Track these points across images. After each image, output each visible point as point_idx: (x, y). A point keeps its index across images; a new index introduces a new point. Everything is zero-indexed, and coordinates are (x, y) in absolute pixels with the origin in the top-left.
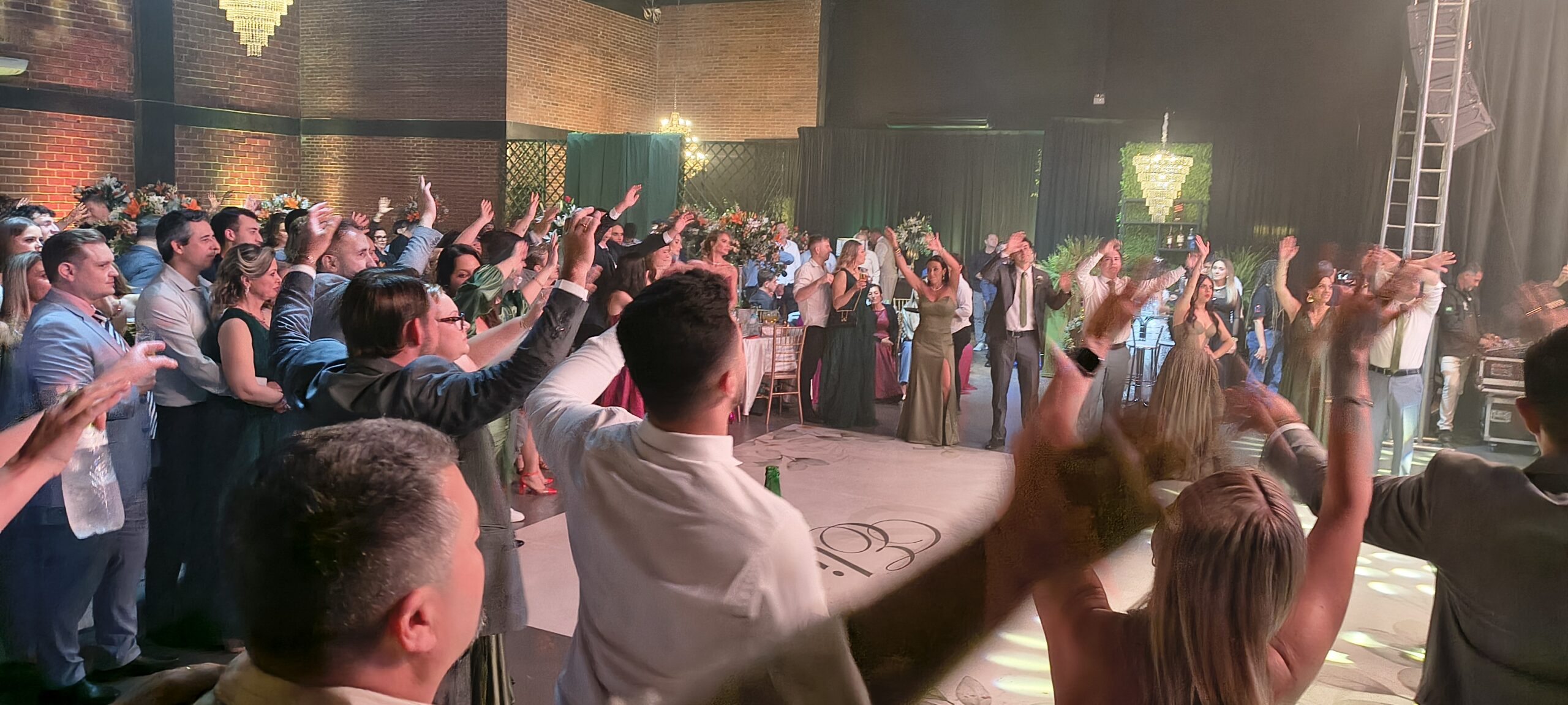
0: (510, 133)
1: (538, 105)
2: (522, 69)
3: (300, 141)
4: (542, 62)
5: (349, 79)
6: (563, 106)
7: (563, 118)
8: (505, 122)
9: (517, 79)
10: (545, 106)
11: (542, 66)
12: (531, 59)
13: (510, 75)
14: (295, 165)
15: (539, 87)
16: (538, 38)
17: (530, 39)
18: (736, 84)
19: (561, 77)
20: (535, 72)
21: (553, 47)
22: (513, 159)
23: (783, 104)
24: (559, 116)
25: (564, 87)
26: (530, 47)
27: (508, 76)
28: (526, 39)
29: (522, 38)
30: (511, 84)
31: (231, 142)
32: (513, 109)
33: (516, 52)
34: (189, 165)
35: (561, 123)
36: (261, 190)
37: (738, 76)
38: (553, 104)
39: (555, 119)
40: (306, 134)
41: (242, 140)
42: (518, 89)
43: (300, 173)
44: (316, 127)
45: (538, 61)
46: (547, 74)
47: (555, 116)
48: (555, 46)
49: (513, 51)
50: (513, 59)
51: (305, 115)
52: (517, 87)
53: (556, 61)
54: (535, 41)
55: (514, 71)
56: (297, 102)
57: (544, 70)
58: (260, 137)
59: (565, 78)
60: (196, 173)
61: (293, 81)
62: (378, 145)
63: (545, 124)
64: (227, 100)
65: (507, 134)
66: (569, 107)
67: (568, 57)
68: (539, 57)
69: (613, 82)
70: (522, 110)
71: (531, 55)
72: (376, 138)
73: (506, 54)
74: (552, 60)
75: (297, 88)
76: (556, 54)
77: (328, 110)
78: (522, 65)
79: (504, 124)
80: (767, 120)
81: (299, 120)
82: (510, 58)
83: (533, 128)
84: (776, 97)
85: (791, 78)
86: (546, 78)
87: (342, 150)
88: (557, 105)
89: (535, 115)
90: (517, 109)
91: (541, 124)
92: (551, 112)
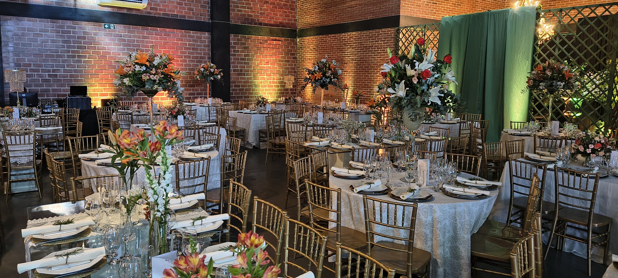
0: (403, 22)
1: (423, 4)
3: (296, 41)
5: (318, 4)
6: (440, 4)
7: (440, 12)
8: (399, 15)
10: (428, 5)
14: (294, 54)
22: (404, 40)
24: (437, 11)
31: (261, 43)
32: (405, 6)
34: (238, 55)
35: (438, 16)
36: (276, 68)
38: (433, 3)
39: (434, 13)
40: (300, 36)
41: (266, 41)
43: (296, 59)
44: (303, 33)
47: (434, 11)
51: (299, 27)
56: (296, 20)
58: (275, 40)
60: (242, 59)
61: (294, 9)
62: (330, 38)
63: (427, 17)
64: (258, 20)
65: (401, 23)
66: (444, 5)
70: (411, 7)
75: (296, 13)
77: (308, 23)
79: (398, 17)
81: (296, 30)
83: (418, 19)
87: (314, 44)
88: (436, 4)
89: (420, 11)
90: (408, 7)
91: (424, 16)
92: (432, 9)
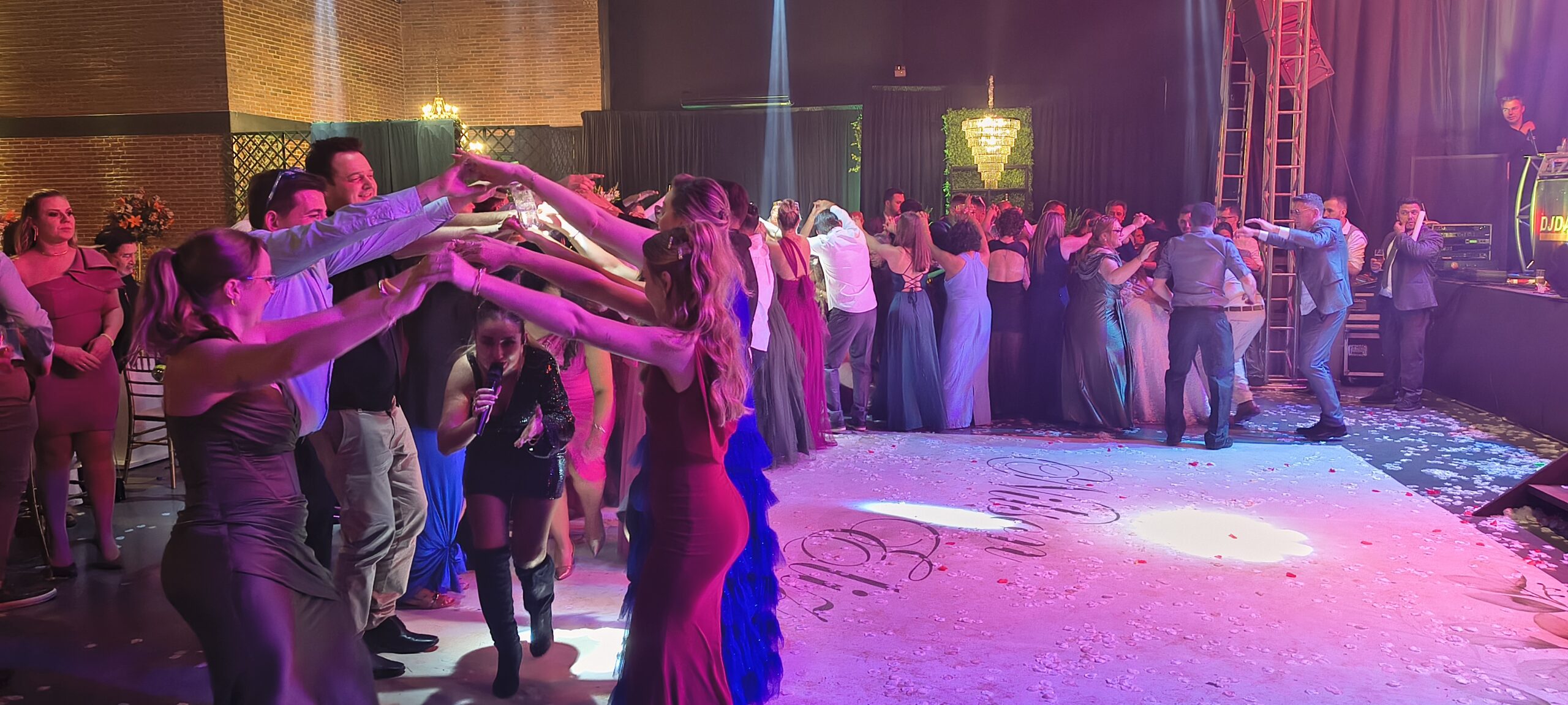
0: (236, 126)
1: (267, 93)
2: (244, 50)
4: (267, 42)
5: (12, 69)
6: (296, 94)
7: (298, 108)
8: (229, 112)
9: (239, 62)
10: (276, 95)
11: (268, 47)
12: (255, 39)
13: (230, 57)
15: (267, 72)
16: (261, 14)
17: (251, 16)
18: (500, 70)
19: (292, 61)
20: (260, 54)
21: (279, 25)
22: (241, 155)
23: (555, 90)
24: (293, 105)
25: (296, 72)
26: (252, 25)
27: (227, 58)
28: (247, 15)
29: (242, 13)
30: (233, 68)
32: (237, 97)
33: (235, 30)
37: (500, 61)
38: (284, 92)
39: (288, 109)
42: (242, 74)
45: (262, 41)
46: (275, 57)
47: (288, 106)
48: (282, 24)
49: (232, 29)
50: (232, 38)
52: (240, 71)
53: (284, 42)
54: (258, 18)
55: (234, 52)
57: (270, 51)
59: (297, 62)
62: (58, 147)
63: (277, 115)
65: (232, 126)
67: (298, 37)
68: (263, 37)
69: (353, 67)
70: (248, 99)
71: (254, 34)
72: (56, 139)
73: (224, 32)
74: (280, 41)
76: (283, 33)
78: (245, 46)
79: (227, 115)
80: (538, 108)
82: (229, 37)
83: (260, 119)
84: (547, 83)
85: (562, 61)
86: (273, 61)
87: (9, 156)
88: (290, 93)
89: (264, 105)
90: (241, 97)
91: (271, 114)
92: (283, 102)
